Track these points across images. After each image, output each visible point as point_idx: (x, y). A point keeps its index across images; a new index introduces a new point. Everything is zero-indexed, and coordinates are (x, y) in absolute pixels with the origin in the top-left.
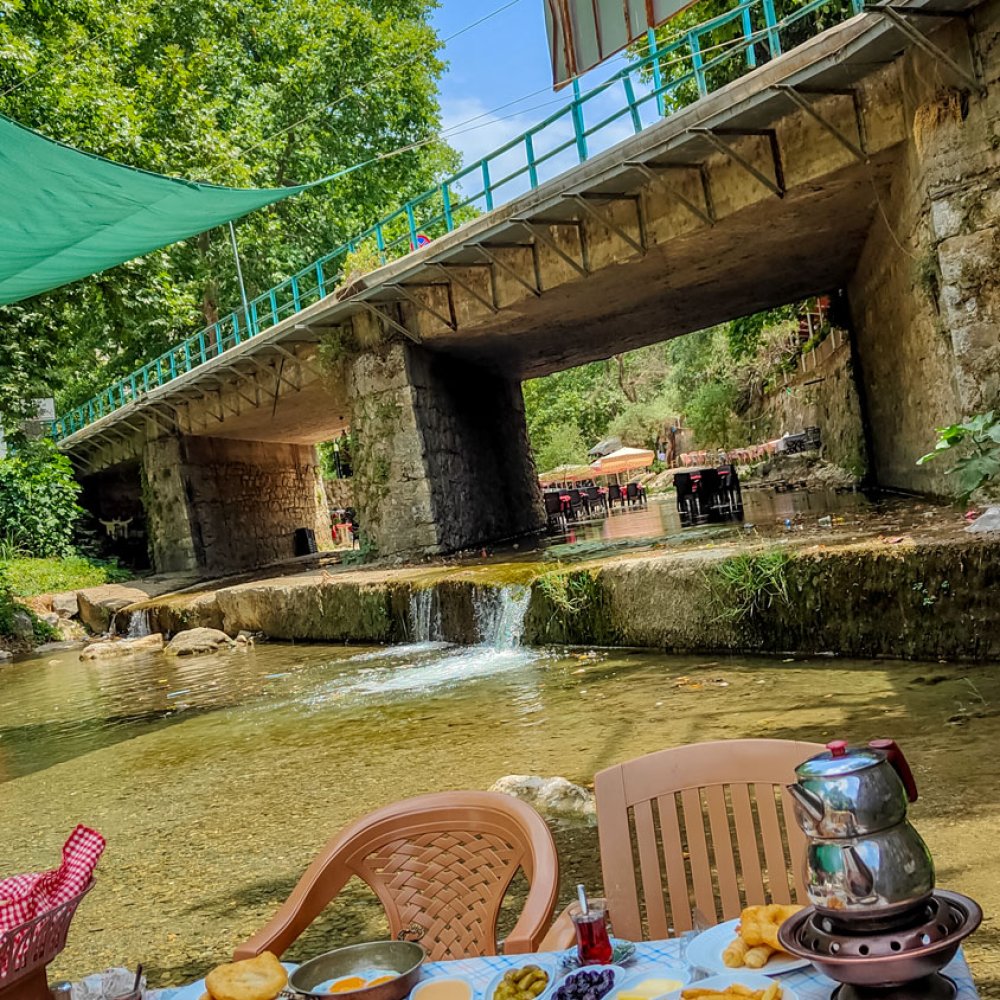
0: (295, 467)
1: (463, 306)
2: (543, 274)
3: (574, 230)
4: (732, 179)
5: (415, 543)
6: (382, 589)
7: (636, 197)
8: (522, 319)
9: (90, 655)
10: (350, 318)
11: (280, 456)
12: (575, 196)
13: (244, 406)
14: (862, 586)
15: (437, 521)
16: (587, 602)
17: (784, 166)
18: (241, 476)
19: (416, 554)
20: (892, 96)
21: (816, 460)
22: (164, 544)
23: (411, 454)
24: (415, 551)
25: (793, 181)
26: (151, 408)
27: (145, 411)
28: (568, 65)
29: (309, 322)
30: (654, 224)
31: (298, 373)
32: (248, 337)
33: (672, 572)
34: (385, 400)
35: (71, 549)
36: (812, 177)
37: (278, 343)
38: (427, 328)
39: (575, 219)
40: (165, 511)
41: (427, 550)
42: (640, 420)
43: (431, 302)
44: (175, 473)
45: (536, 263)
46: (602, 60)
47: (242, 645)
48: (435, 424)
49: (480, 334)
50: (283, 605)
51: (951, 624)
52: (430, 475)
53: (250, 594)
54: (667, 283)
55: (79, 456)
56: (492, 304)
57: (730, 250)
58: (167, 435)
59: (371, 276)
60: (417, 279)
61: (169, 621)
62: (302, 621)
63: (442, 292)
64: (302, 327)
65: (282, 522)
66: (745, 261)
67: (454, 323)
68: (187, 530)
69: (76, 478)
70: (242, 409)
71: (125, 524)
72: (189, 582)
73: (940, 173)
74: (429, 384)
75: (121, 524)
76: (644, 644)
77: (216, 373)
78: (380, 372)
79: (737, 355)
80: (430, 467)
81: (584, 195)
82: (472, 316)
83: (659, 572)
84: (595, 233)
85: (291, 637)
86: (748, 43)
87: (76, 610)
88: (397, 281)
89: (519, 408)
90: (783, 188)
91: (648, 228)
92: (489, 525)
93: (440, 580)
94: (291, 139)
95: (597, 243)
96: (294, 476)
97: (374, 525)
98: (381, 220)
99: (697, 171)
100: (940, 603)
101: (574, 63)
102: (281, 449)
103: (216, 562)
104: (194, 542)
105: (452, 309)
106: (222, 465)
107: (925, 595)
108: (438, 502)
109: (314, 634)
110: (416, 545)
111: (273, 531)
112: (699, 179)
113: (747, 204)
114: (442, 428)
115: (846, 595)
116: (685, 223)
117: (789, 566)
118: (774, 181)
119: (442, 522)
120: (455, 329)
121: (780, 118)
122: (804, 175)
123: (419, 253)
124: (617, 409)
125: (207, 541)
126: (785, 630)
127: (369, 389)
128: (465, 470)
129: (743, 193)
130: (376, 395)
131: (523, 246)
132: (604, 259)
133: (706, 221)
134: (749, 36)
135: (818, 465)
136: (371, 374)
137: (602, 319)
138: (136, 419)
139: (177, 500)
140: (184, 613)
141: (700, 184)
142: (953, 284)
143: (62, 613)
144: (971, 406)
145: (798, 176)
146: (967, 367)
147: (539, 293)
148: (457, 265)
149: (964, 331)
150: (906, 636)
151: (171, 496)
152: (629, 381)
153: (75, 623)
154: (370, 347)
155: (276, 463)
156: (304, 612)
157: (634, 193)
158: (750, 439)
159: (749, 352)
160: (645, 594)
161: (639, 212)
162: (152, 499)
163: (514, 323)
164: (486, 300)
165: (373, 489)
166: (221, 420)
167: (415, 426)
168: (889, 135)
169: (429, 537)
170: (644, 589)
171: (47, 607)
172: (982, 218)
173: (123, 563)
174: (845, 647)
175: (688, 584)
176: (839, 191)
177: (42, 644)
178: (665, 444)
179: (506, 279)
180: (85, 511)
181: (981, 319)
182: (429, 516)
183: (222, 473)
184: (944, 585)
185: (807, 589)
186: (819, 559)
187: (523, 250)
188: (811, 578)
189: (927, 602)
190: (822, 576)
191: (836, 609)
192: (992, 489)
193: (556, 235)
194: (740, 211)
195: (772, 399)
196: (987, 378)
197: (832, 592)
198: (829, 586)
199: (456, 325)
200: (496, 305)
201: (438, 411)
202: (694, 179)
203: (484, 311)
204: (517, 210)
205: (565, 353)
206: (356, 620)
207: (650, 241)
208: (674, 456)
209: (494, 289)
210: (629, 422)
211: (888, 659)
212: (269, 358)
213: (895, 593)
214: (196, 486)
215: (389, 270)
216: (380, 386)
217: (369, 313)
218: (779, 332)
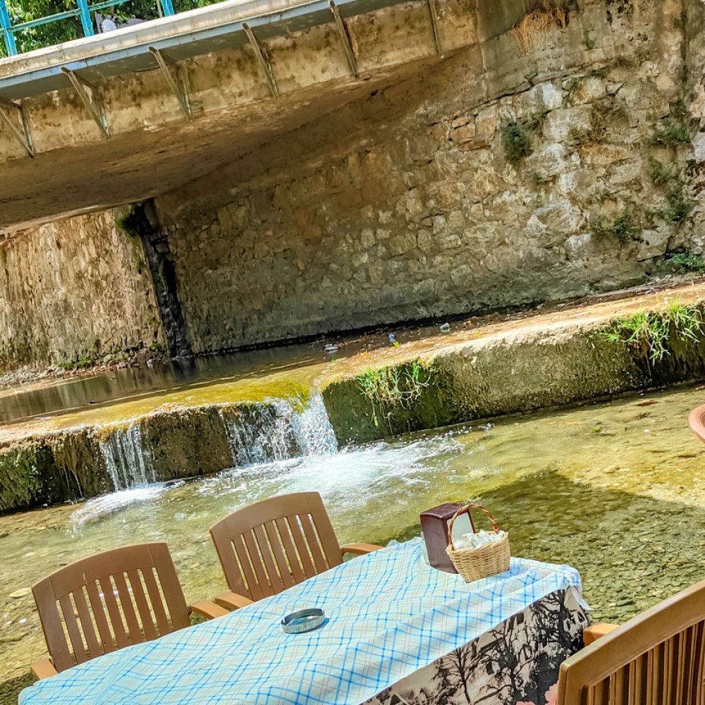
4: (298, 60)
17: (357, 54)
20: (464, 10)
25: (366, 66)
30: (201, 94)
36: (387, 64)
73: (549, 63)
91: (192, 97)
116: (240, 94)
122: (377, 63)
142: (560, 142)
144: (578, 228)
146: (574, 200)
149: (571, 175)
168: (462, 38)
172: (581, 98)
181: (583, 167)
192: (596, 285)
196: (590, 207)
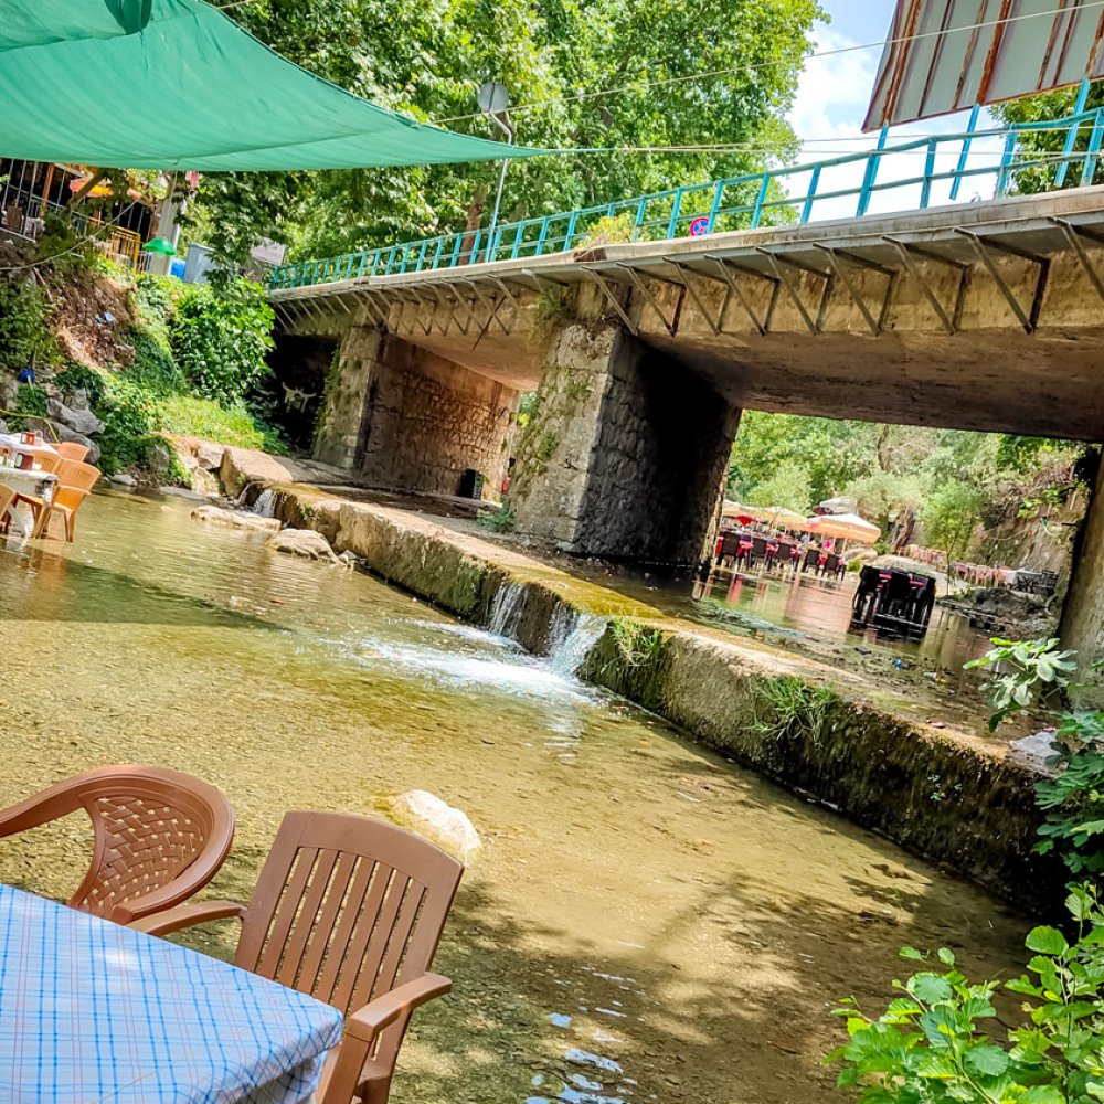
0: (490, 406)
1: (689, 314)
2: (777, 314)
3: (822, 282)
4: (990, 294)
5: (551, 532)
6: (481, 566)
7: (893, 274)
8: (745, 350)
9: (202, 515)
10: (579, 282)
11: (480, 389)
12: (827, 249)
13: (453, 329)
14: (887, 754)
15: (581, 519)
16: (648, 661)
17: (1044, 301)
18: (431, 395)
19: (548, 544)
21: (1041, 608)
22: (330, 433)
23: (582, 443)
24: (548, 540)
25: (1047, 320)
26: (367, 295)
27: (360, 294)
28: (885, 110)
29: (538, 271)
30: (899, 308)
31: (514, 316)
32: (482, 261)
33: (731, 666)
34: (578, 379)
35: (240, 402)
36: (1066, 324)
37: (503, 280)
38: (648, 322)
39: (828, 271)
40: (342, 400)
41: (560, 544)
42: (883, 492)
43: (662, 298)
44: (366, 366)
45: (773, 299)
46: (920, 117)
47: (343, 565)
48: (620, 422)
49: (700, 347)
50: (393, 542)
51: (948, 828)
52: (593, 470)
53: (369, 519)
54: (903, 370)
55: (285, 312)
56: (716, 324)
57: (974, 363)
58: (372, 327)
59: (614, 249)
60: (652, 270)
61: (292, 513)
62: (403, 565)
63: (675, 292)
64: (528, 273)
65: (457, 456)
66: (987, 379)
67: (674, 328)
68: (356, 428)
69: (273, 334)
70: (450, 330)
71: (306, 397)
72: (336, 480)
74: (630, 378)
75: (303, 395)
76: (681, 723)
77: (437, 286)
78: (584, 349)
79: (1002, 465)
80: (597, 462)
81: (837, 251)
82: (693, 329)
83: (720, 661)
84: (841, 293)
85: (387, 576)
86: (1064, 160)
87: (218, 465)
88: (633, 264)
89: (728, 435)
90: (1034, 323)
91: (891, 309)
92: (640, 542)
93: (534, 580)
94: (623, 69)
95: (839, 304)
96: (486, 414)
97: (520, 498)
98: (683, 184)
99: (960, 273)
100: (947, 803)
101: (891, 110)
102: (483, 383)
103: (373, 471)
104: (358, 442)
105: (678, 314)
106: (416, 377)
107: (937, 790)
108: (590, 500)
109: (409, 582)
110: (551, 534)
111: (442, 461)
112: (959, 280)
113: (994, 325)
114: (628, 428)
115: (870, 757)
116: (928, 319)
117: (833, 705)
118: (1027, 315)
119: (586, 522)
120: (673, 334)
121: (1060, 251)
122: (1059, 319)
123: (667, 244)
124: (864, 471)
125: (371, 446)
126: (805, 767)
127: (568, 361)
128: (636, 478)
129: (992, 313)
130: (571, 370)
131: (768, 278)
132: (838, 323)
133: (948, 327)
134: (1068, 152)
135: (1040, 614)
136: (575, 347)
137: (832, 380)
138: (351, 299)
139: (357, 395)
140: (308, 510)
141: (957, 287)
143: (203, 462)
145: (1053, 318)
147: (764, 331)
148: (697, 271)
150: (905, 821)
151: (353, 389)
152: (888, 446)
153: (212, 476)
154: (585, 319)
155: (473, 395)
156: (407, 557)
157: (893, 269)
158: (988, 557)
159: (1016, 466)
160: (700, 676)
161: (889, 290)
162: (334, 384)
163: (735, 350)
164: (712, 318)
165: (532, 462)
166: (428, 333)
167: (596, 416)
169: (567, 532)
170: (702, 672)
171: (192, 450)
173: (286, 435)
174: (850, 808)
175: (740, 683)
176: (1094, 348)
177: (170, 485)
178: (901, 526)
179: (739, 304)
180: (270, 370)
182: (574, 511)
183: (414, 385)
184: (957, 788)
185: (839, 736)
186: (859, 712)
187: (767, 282)
188: (846, 727)
189: (935, 796)
190: (856, 729)
191: (856, 767)
193: (804, 280)
194: (985, 329)
195: (1028, 525)
197: (858, 749)
198: (859, 742)
199: (675, 330)
200: (720, 327)
201: (630, 409)
202: (954, 279)
203: (706, 328)
204: (772, 239)
205: (790, 399)
206: (449, 585)
207: (889, 323)
208: (906, 543)
209: (724, 309)
210: (871, 491)
211: (881, 835)
212: (492, 292)
213: (912, 775)
214: (382, 388)
215: (633, 249)
216: (579, 362)
217: (598, 286)
218: (1058, 457)
